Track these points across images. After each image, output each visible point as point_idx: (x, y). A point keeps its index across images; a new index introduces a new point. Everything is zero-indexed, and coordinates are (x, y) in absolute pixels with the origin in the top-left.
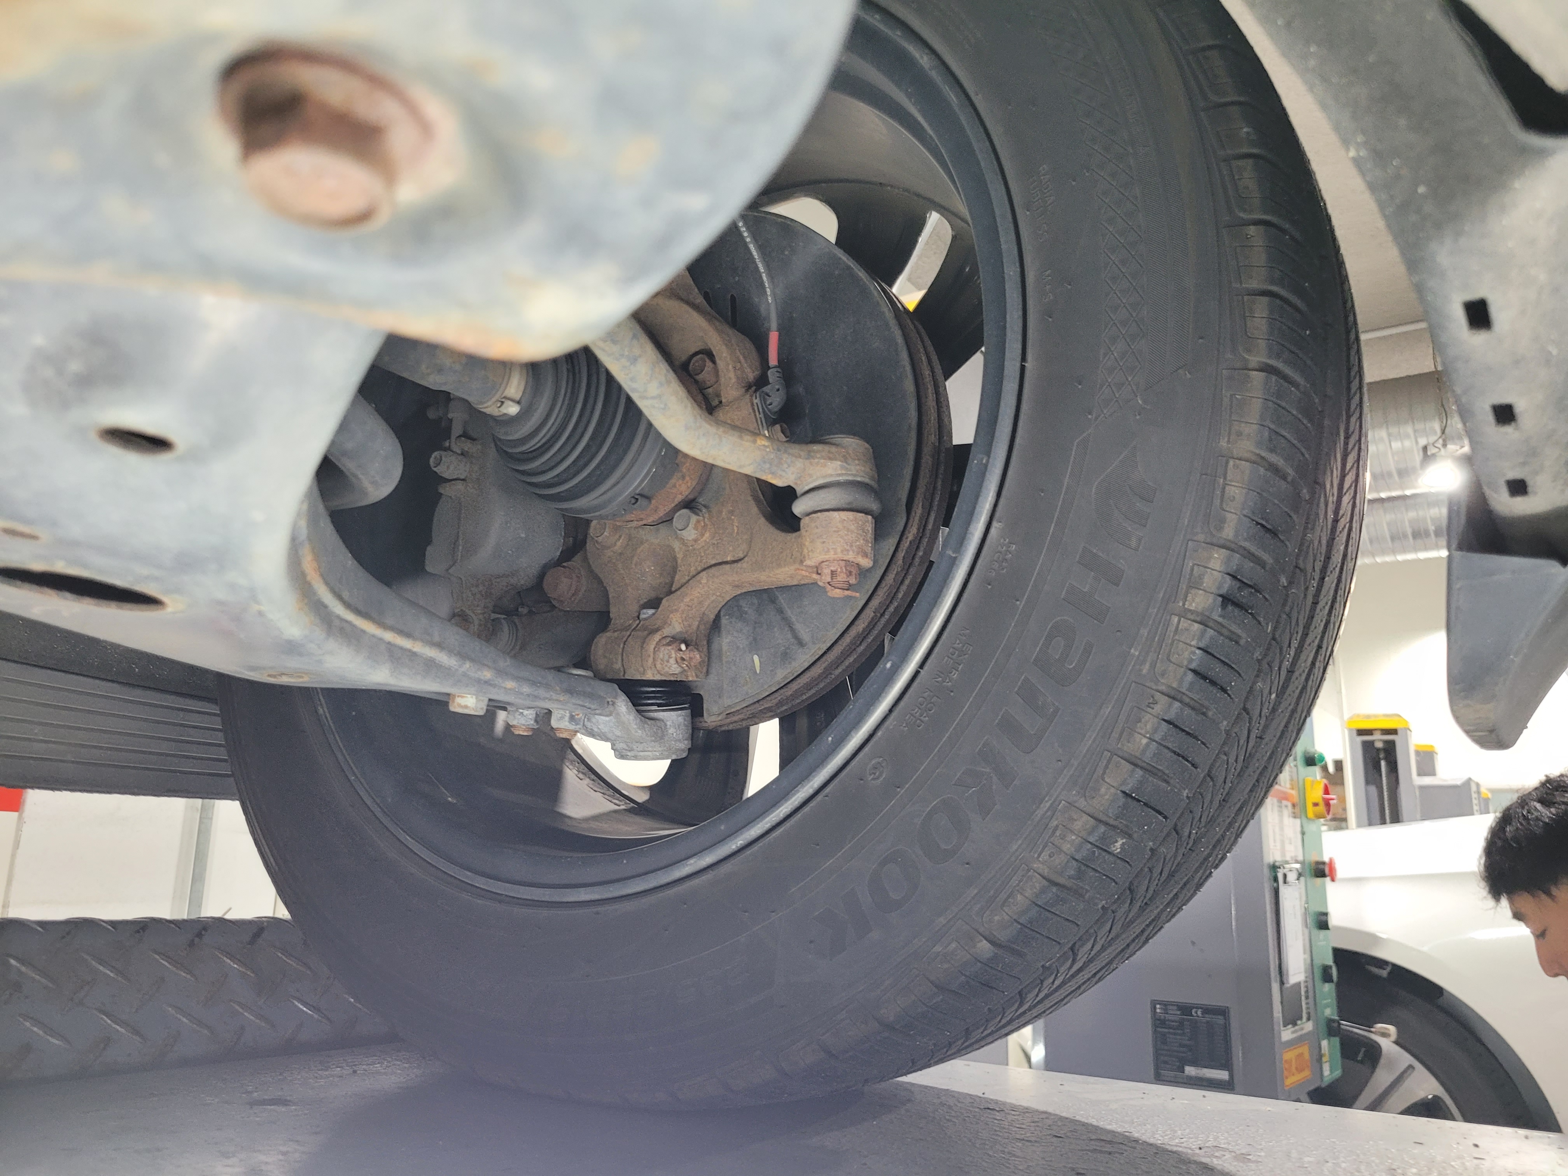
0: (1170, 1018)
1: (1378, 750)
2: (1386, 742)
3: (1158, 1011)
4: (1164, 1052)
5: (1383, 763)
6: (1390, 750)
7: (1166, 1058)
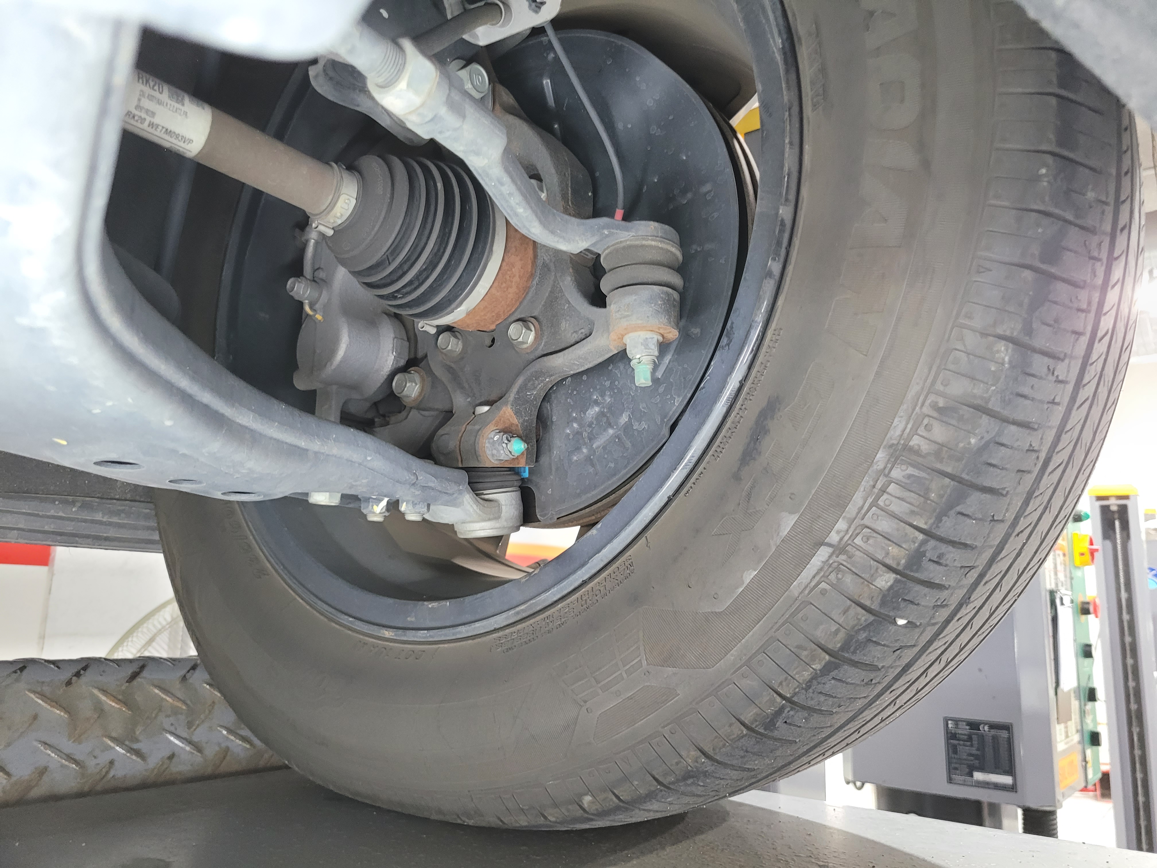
0: (960, 732)
1: (1113, 512)
2: (1120, 506)
3: (950, 726)
4: (954, 761)
5: (1117, 523)
6: (1123, 510)
7: (957, 766)
